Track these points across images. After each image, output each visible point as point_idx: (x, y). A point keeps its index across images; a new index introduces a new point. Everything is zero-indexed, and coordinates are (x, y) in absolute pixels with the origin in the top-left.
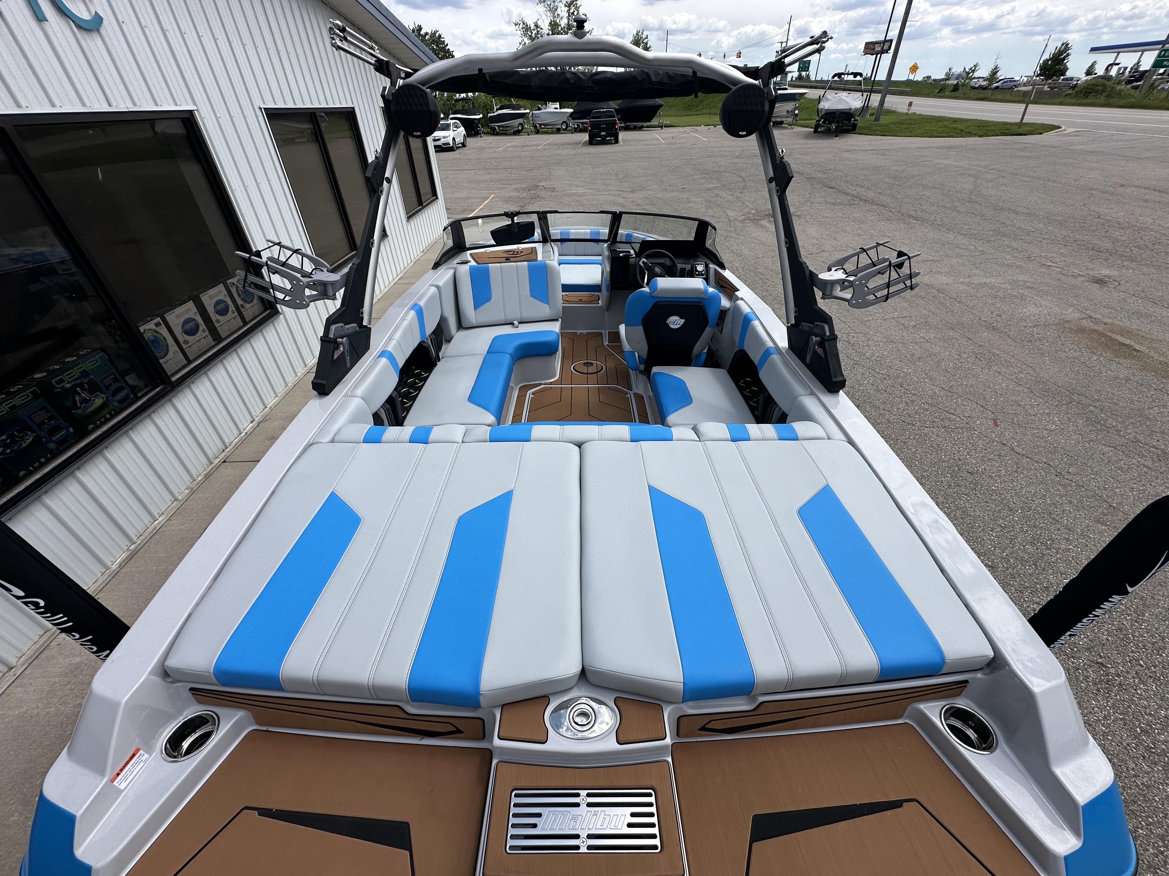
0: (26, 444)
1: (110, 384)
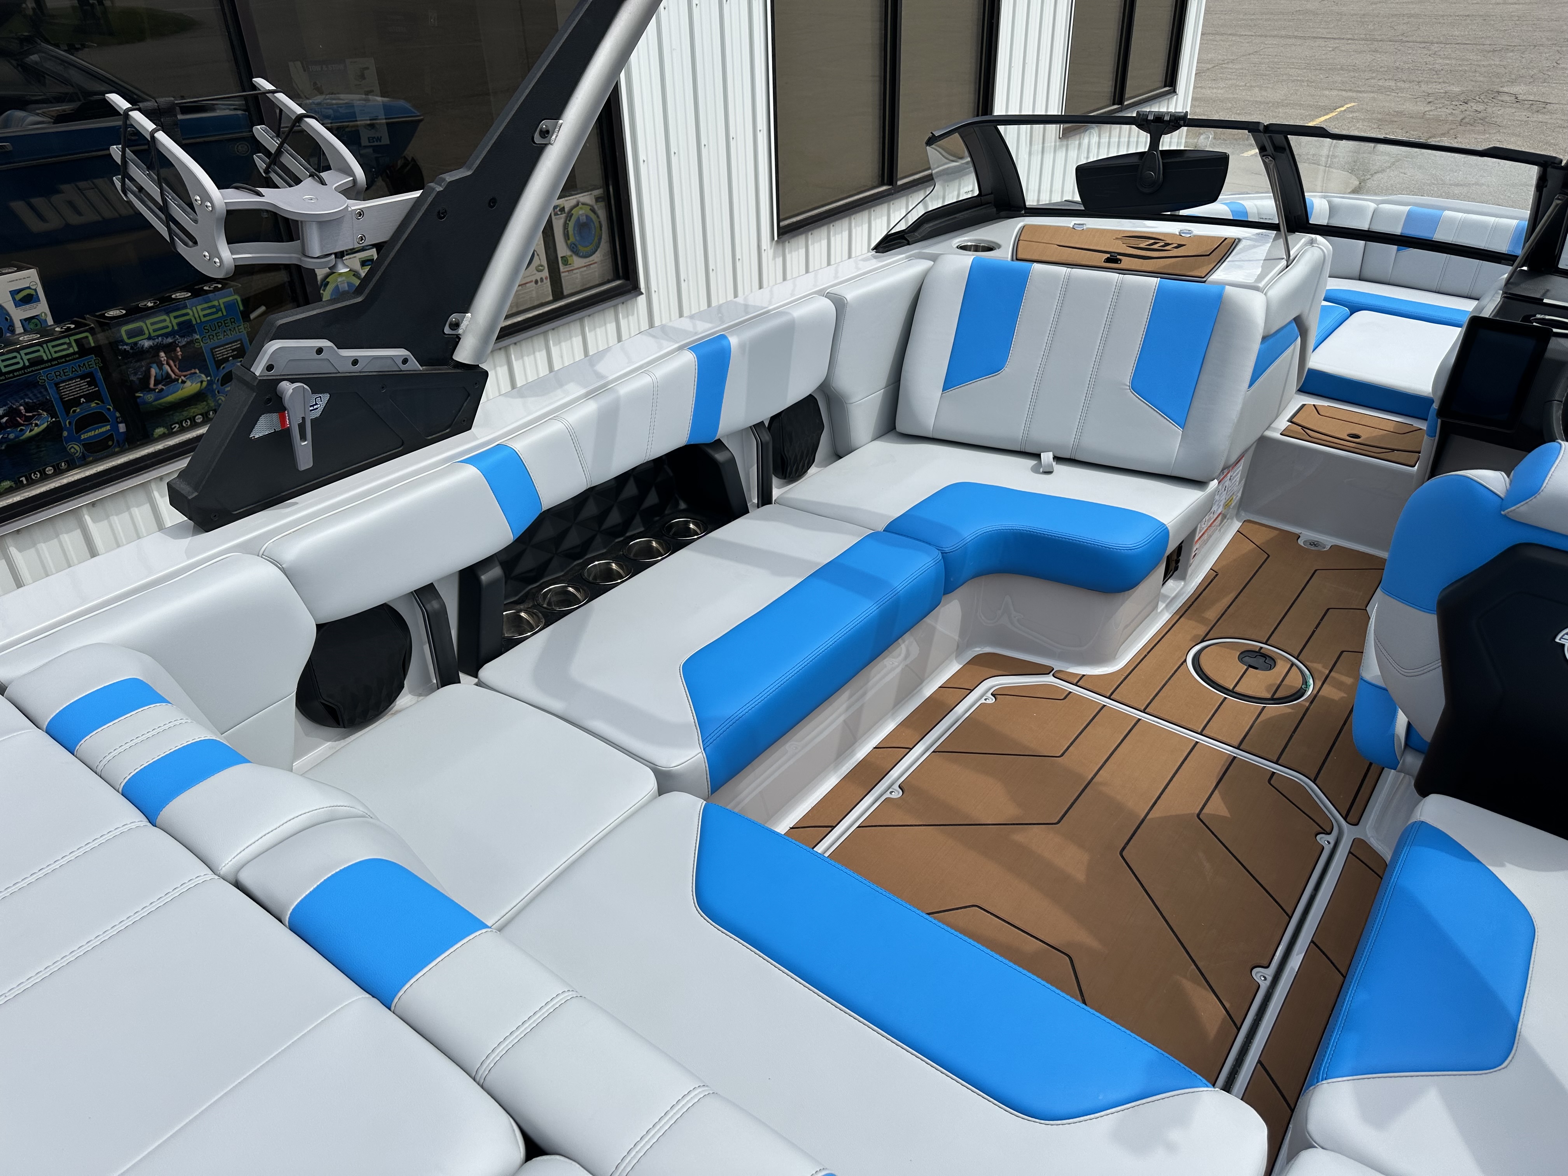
0: (33, 433)
1: (226, 360)
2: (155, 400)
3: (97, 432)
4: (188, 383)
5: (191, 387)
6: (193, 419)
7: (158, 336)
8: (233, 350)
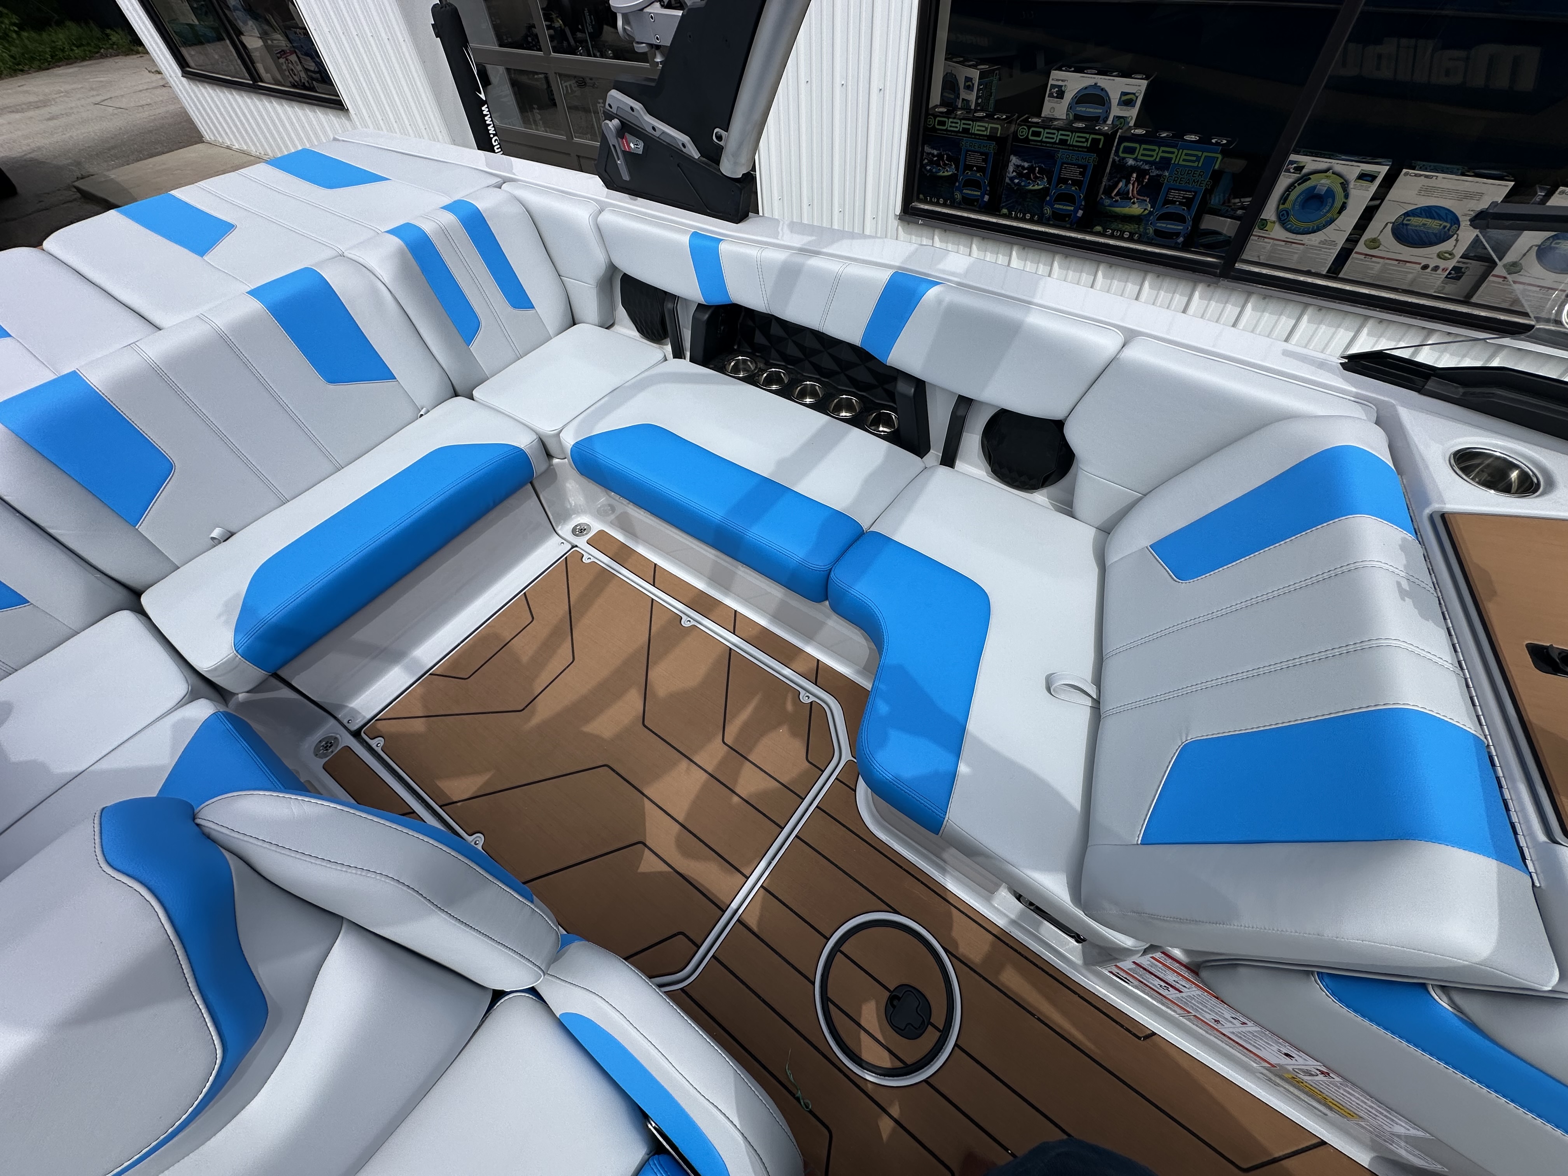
0: (1034, 188)
1: (1173, 202)
2: (1109, 206)
3: (1064, 208)
4: (1136, 206)
5: (1136, 209)
6: (1122, 232)
7: (1141, 160)
8: (1184, 198)
